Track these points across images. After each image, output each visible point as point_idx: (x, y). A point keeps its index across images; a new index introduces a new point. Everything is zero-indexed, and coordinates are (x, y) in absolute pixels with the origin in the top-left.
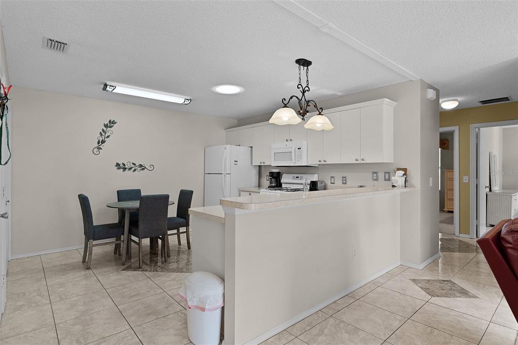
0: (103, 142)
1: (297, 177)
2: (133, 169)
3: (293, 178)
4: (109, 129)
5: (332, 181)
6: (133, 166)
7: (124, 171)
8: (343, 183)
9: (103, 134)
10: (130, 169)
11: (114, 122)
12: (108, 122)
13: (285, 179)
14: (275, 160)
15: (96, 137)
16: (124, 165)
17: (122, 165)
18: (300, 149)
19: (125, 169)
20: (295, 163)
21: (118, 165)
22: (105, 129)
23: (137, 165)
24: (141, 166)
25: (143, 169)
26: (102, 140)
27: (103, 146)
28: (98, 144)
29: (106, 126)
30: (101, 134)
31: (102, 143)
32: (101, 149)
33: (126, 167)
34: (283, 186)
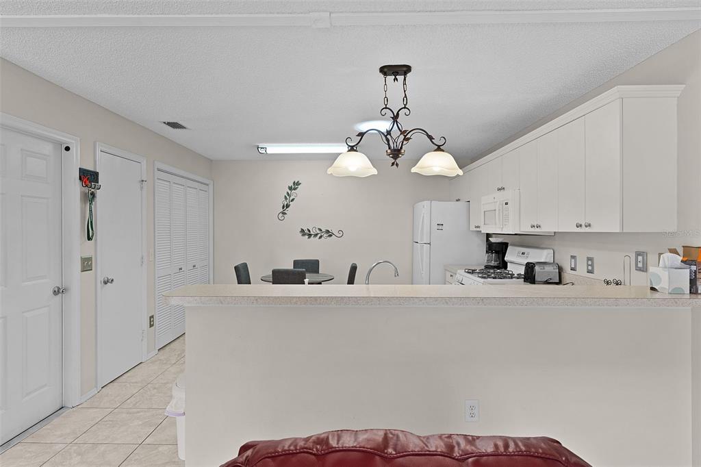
0: (288, 206)
1: (522, 253)
2: (319, 235)
3: (518, 254)
4: (293, 191)
5: (573, 265)
6: (319, 232)
7: (309, 238)
8: (589, 272)
9: (288, 197)
10: (316, 235)
11: (298, 184)
12: (292, 184)
13: (510, 255)
14: (484, 224)
15: (281, 201)
16: (309, 231)
17: (306, 231)
19: (310, 235)
21: (302, 231)
22: (289, 192)
23: (324, 230)
24: (328, 231)
25: (330, 236)
26: (287, 204)
27: (288, 211)
28: (283, 209)
29: (290, 188)
30: (286, 198)
31: (287, 208)
32: (286, 214)
33: (312, 233)
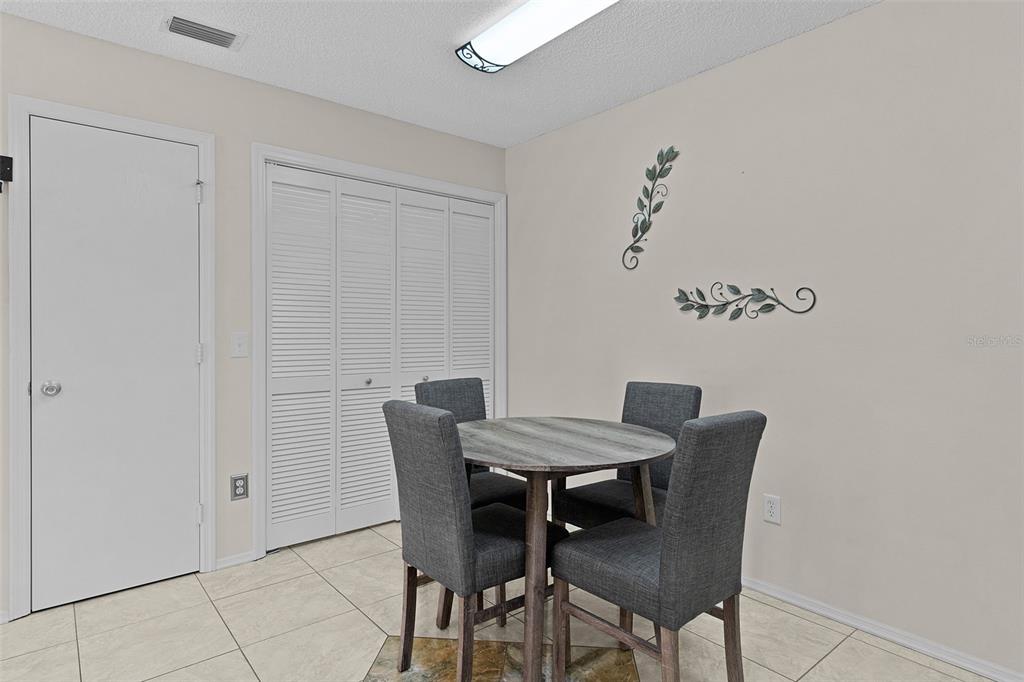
0: (646, 227)
2: (731, 308)
4: (660, 181)
6: (731, 297)
7: (701, 317)
9: (646, 202)
10: (723, 307)
11: (671, 156)
12: (656, 162)
15: (629, 215)
16: (701, 294)
17: (694, 298)
19: (704, 309)
21: (682, 296)
22: (649, 185)
23: (746, 291)
24: (759, 294)
25: (769, 308)
26: (644, 223)
27: (648, 241)
28: (634, 236)
29: (651, 174)
30: (641, 205)
31: (643, 233)
32: (641, 249)
33: (710, 301)
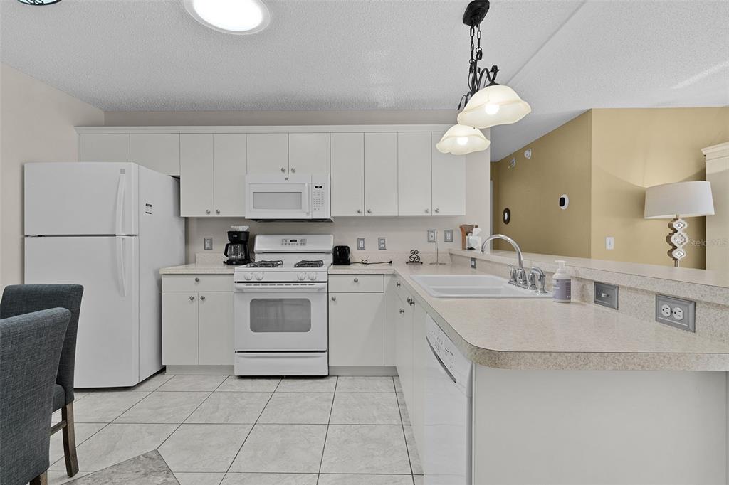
1: (291, 241)
3: (284, 242)
5: (361, 246)
8: (380, 249)
13: (262, 244)
14: (254, 207)
18: (321, 187)
20: (308, 214)
34: (258, 258)
